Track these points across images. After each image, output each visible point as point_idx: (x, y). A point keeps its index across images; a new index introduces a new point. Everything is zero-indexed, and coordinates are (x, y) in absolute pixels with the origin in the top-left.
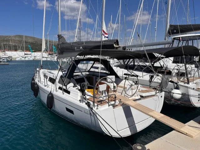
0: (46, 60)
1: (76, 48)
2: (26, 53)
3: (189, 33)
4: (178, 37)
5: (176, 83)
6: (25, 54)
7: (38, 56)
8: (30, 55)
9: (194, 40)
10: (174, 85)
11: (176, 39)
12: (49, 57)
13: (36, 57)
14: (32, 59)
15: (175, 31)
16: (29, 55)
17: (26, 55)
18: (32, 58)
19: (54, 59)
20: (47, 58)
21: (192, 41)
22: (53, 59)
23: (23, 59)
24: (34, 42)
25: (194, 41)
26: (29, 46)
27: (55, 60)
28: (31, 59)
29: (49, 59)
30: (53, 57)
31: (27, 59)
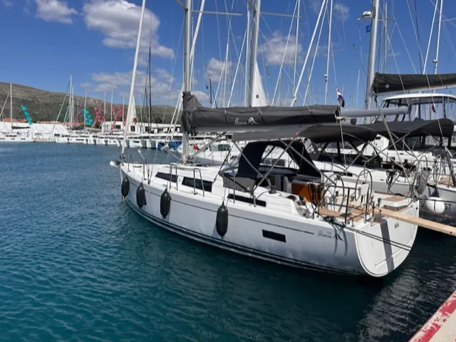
0: (67, 141)
1: (237, 120)
2: (15, 124)
3: (413, 90)
4: (396, 99)
5: (434, 187)
6: (14, 128)
7: (46, 132)
8: (26, 130)
9: (423, 103)
10: (429, 189)
11: (392, 103)
12: (73, 135)
13: (40, 134)
14: (32, 141)
15: (387, 86)
16: (22, 130)
17: (15, 130)
18: (30, 137)
19: (87, 140)
20: (70, 138)
21: (418, 106)
22: (85, 138)
23: (9, 139)
24: (30, 99)
25: (421, 106)
26: (24, 109)
27: (89, 143)
28: (29, 139)
29: (73, 140)
30: (83, 135)
31: (18, 139)
